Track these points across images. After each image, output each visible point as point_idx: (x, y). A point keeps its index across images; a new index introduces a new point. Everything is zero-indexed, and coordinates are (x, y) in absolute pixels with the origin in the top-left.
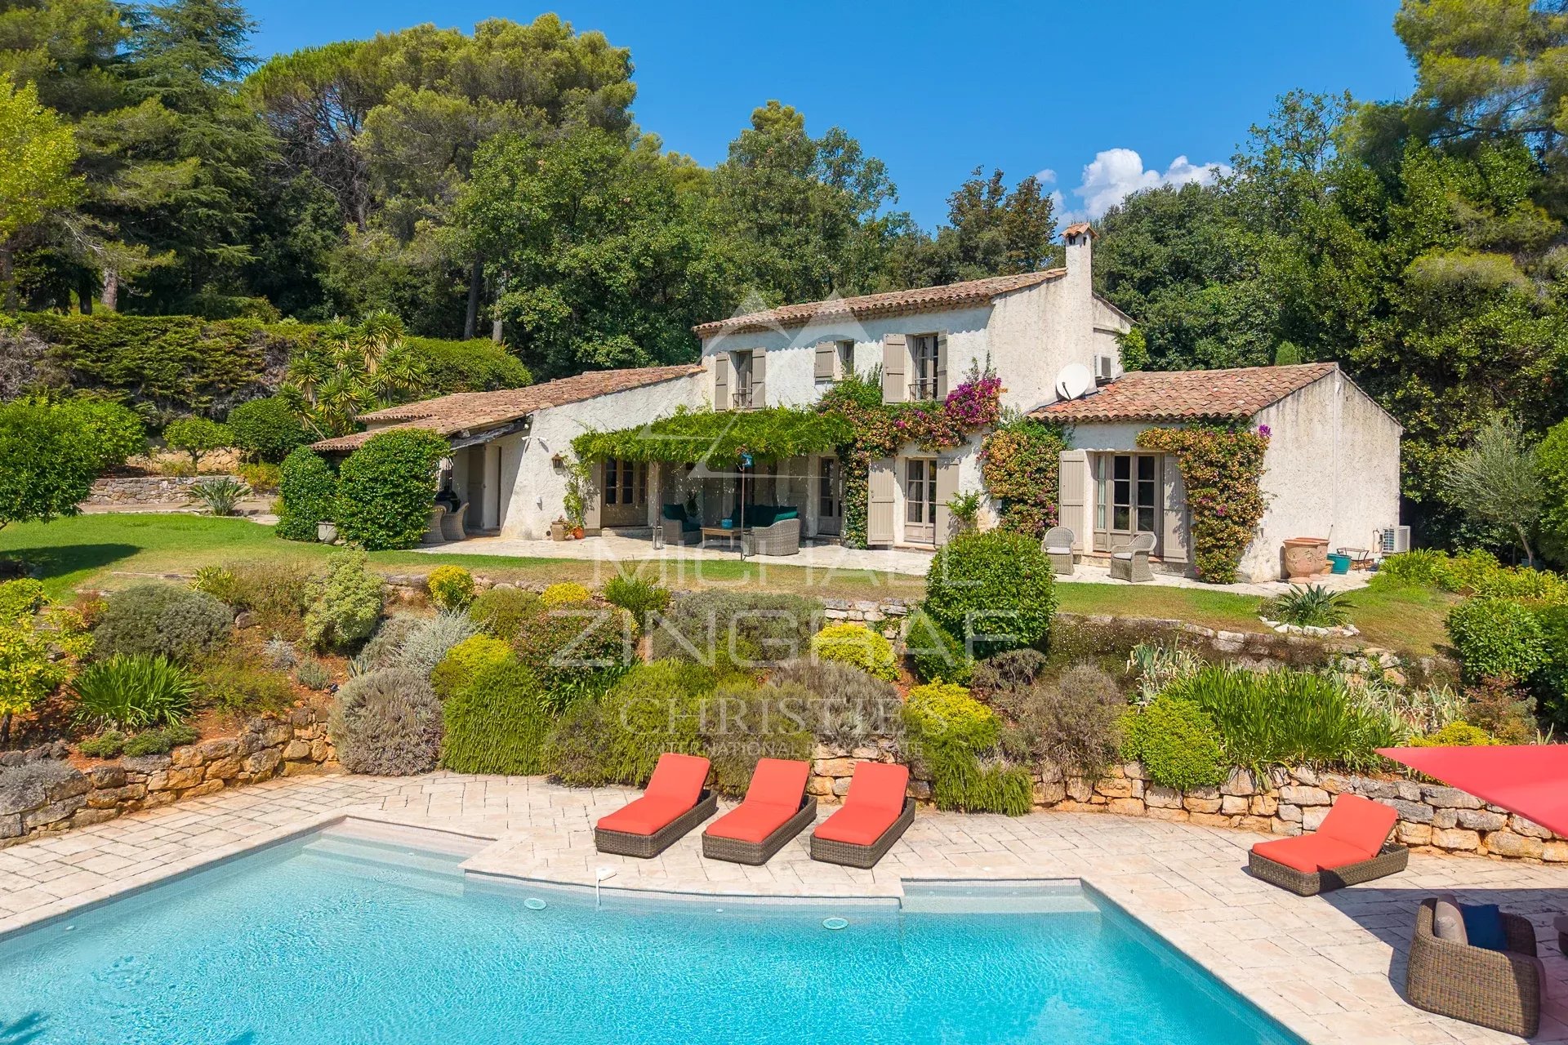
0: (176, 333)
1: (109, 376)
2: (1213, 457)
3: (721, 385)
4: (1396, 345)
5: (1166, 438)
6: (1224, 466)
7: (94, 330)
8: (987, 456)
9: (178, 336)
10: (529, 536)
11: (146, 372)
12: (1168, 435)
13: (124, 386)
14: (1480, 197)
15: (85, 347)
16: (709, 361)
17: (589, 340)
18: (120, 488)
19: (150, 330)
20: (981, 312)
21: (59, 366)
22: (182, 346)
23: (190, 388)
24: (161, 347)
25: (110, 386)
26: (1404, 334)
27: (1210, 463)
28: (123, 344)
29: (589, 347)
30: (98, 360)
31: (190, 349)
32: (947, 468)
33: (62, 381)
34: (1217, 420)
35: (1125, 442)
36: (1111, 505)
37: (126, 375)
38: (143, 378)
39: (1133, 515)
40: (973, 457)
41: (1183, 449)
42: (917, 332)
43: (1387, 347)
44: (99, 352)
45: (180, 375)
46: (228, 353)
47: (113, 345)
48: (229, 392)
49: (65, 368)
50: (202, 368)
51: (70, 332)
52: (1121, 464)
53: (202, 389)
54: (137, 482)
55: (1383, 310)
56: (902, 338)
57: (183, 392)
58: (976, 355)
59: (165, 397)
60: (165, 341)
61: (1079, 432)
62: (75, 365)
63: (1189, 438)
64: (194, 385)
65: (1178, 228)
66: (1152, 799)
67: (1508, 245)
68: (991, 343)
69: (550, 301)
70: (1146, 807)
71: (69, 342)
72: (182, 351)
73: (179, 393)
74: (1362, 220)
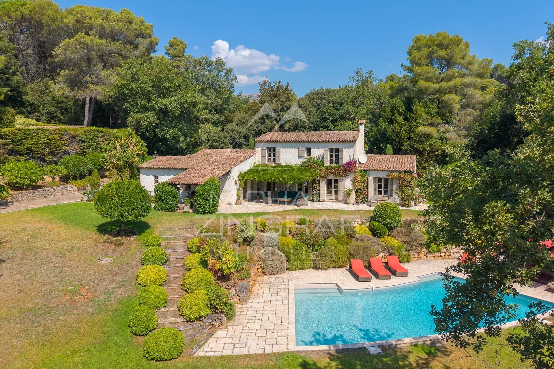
0: (42, 134)
1: (21, 151)
2: (408, 180)
3: (263, 156)
4: (413, 147)
5: (395, 175)
6: (410, 182)
7: (15, 134)
8: (354, 179)
9: (43, 135)
10: (230, 204)
11: (33, 148)
12: (396, 175)
13: (26, 154)
14: (428, 113)
15: (13, 141)
16: (258, 150)
17: (163, 130)
18: (39, 193)
19: (34, 133)
20: (352, 144)
21: (3, 148)
22: (44, 138)
23: (46, 154)
24: (38, 139)
25: (20, 155)
26: (415, 144)
27: (407, 182)
28: (25, 139)
29: (163, 133)
30: (17, 145)
31: (47, 139)
32: (342, 181)
33: (4, 154)
34: (408, 172)
35: (383, 175)
36: (377, 189)
37: (26, 150)
38: (31, 150)
39: (383, 192)
40: (350, 179)
41: (400, 178)
42: (331, 147)
43: (410, 147)
44: (18, 142)
45: (43, 149)
46: (58, 140)
47: (22, 139)
48: (58, 154)
49: (6, 149)
50: (51, 146)
51: (7, 135)
52: (380, 180)
53: (50, 153)
54: (44, 190)
55: (409, 138)
56: (327, 149)
57: (44, 155)
58: (350, 154)
59: (38, 157)
60: (39, 137)
61: (371, 173)
62: (9, 147)
63: (402, 176)
64: (47, 152)
65: (341, 106)
66: (428, 255)
67: (432, 124)
68: (354, 152)
69: (152, 117)
70: (427, 257)
71: (7, 139)
72: (44, 140)
73: (42, 155)
74: (401, 115)
